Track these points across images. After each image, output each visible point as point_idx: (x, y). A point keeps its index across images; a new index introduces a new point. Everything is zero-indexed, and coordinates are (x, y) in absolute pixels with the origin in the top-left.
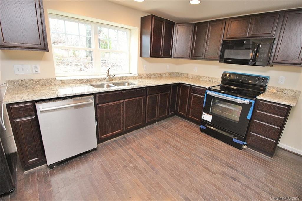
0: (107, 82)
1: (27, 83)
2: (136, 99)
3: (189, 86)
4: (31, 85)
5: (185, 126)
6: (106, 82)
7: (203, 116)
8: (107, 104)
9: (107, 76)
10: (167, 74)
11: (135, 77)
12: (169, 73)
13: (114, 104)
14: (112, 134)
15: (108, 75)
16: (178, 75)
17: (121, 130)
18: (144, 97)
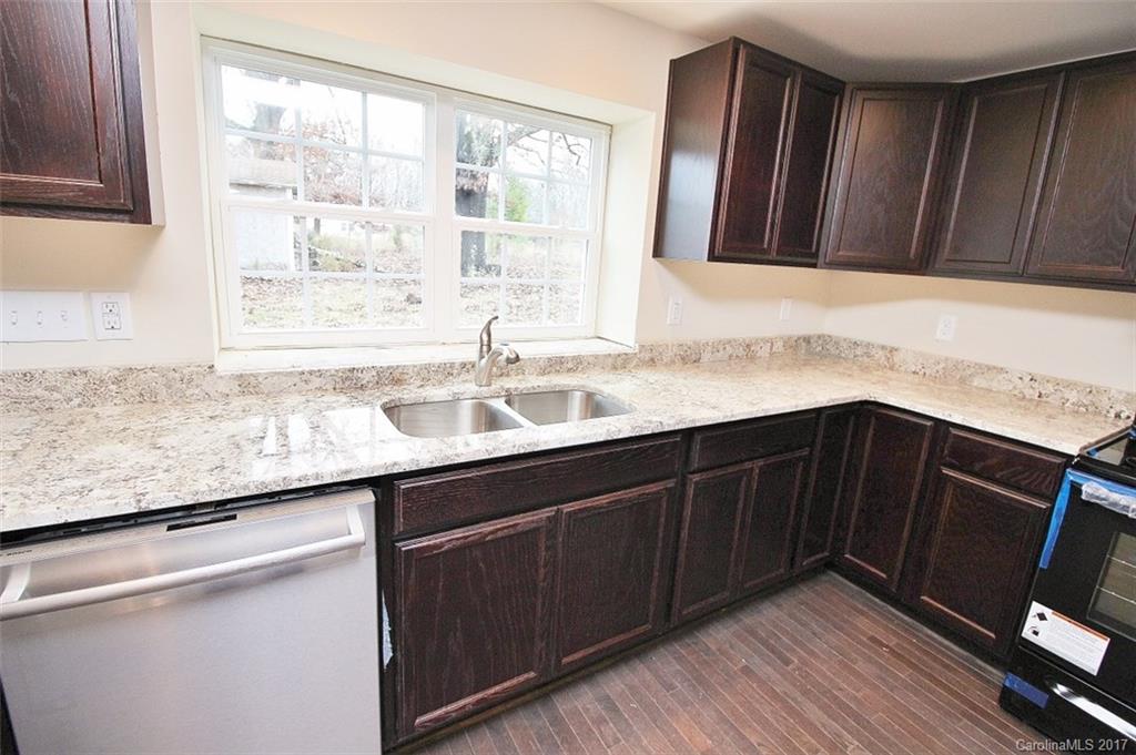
0: (477, 388)
1: (54, 389)
2: (629, 500)
3: (929, 423)
4: (77, 401)
5: (892, 651)
6: (471, 388)
7: (1031, 621)
8: (458, 533)
9: (482, 357)
10: (780, 344)
11: (619, 362)
12: (790, 338)
13: (500, 534)
14: (478, 702)
15: (485, 348)
16: (833, 351)
17: (532, 674)
18: (671, 483)
